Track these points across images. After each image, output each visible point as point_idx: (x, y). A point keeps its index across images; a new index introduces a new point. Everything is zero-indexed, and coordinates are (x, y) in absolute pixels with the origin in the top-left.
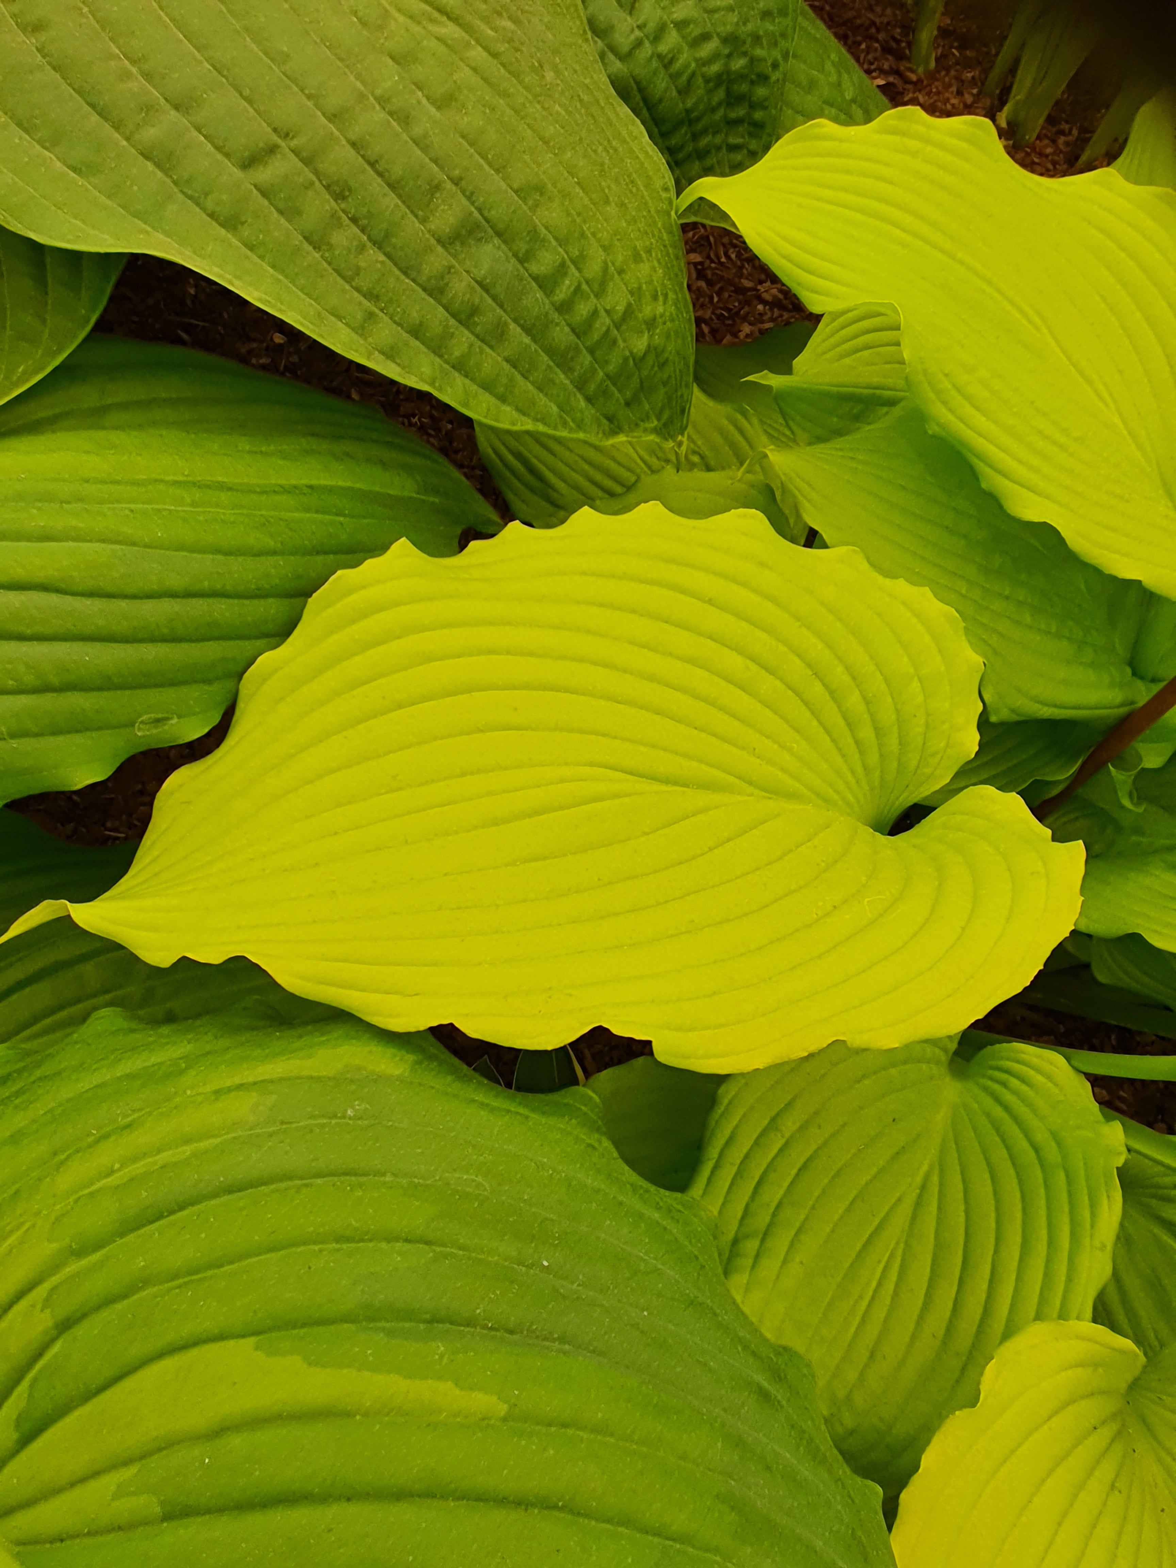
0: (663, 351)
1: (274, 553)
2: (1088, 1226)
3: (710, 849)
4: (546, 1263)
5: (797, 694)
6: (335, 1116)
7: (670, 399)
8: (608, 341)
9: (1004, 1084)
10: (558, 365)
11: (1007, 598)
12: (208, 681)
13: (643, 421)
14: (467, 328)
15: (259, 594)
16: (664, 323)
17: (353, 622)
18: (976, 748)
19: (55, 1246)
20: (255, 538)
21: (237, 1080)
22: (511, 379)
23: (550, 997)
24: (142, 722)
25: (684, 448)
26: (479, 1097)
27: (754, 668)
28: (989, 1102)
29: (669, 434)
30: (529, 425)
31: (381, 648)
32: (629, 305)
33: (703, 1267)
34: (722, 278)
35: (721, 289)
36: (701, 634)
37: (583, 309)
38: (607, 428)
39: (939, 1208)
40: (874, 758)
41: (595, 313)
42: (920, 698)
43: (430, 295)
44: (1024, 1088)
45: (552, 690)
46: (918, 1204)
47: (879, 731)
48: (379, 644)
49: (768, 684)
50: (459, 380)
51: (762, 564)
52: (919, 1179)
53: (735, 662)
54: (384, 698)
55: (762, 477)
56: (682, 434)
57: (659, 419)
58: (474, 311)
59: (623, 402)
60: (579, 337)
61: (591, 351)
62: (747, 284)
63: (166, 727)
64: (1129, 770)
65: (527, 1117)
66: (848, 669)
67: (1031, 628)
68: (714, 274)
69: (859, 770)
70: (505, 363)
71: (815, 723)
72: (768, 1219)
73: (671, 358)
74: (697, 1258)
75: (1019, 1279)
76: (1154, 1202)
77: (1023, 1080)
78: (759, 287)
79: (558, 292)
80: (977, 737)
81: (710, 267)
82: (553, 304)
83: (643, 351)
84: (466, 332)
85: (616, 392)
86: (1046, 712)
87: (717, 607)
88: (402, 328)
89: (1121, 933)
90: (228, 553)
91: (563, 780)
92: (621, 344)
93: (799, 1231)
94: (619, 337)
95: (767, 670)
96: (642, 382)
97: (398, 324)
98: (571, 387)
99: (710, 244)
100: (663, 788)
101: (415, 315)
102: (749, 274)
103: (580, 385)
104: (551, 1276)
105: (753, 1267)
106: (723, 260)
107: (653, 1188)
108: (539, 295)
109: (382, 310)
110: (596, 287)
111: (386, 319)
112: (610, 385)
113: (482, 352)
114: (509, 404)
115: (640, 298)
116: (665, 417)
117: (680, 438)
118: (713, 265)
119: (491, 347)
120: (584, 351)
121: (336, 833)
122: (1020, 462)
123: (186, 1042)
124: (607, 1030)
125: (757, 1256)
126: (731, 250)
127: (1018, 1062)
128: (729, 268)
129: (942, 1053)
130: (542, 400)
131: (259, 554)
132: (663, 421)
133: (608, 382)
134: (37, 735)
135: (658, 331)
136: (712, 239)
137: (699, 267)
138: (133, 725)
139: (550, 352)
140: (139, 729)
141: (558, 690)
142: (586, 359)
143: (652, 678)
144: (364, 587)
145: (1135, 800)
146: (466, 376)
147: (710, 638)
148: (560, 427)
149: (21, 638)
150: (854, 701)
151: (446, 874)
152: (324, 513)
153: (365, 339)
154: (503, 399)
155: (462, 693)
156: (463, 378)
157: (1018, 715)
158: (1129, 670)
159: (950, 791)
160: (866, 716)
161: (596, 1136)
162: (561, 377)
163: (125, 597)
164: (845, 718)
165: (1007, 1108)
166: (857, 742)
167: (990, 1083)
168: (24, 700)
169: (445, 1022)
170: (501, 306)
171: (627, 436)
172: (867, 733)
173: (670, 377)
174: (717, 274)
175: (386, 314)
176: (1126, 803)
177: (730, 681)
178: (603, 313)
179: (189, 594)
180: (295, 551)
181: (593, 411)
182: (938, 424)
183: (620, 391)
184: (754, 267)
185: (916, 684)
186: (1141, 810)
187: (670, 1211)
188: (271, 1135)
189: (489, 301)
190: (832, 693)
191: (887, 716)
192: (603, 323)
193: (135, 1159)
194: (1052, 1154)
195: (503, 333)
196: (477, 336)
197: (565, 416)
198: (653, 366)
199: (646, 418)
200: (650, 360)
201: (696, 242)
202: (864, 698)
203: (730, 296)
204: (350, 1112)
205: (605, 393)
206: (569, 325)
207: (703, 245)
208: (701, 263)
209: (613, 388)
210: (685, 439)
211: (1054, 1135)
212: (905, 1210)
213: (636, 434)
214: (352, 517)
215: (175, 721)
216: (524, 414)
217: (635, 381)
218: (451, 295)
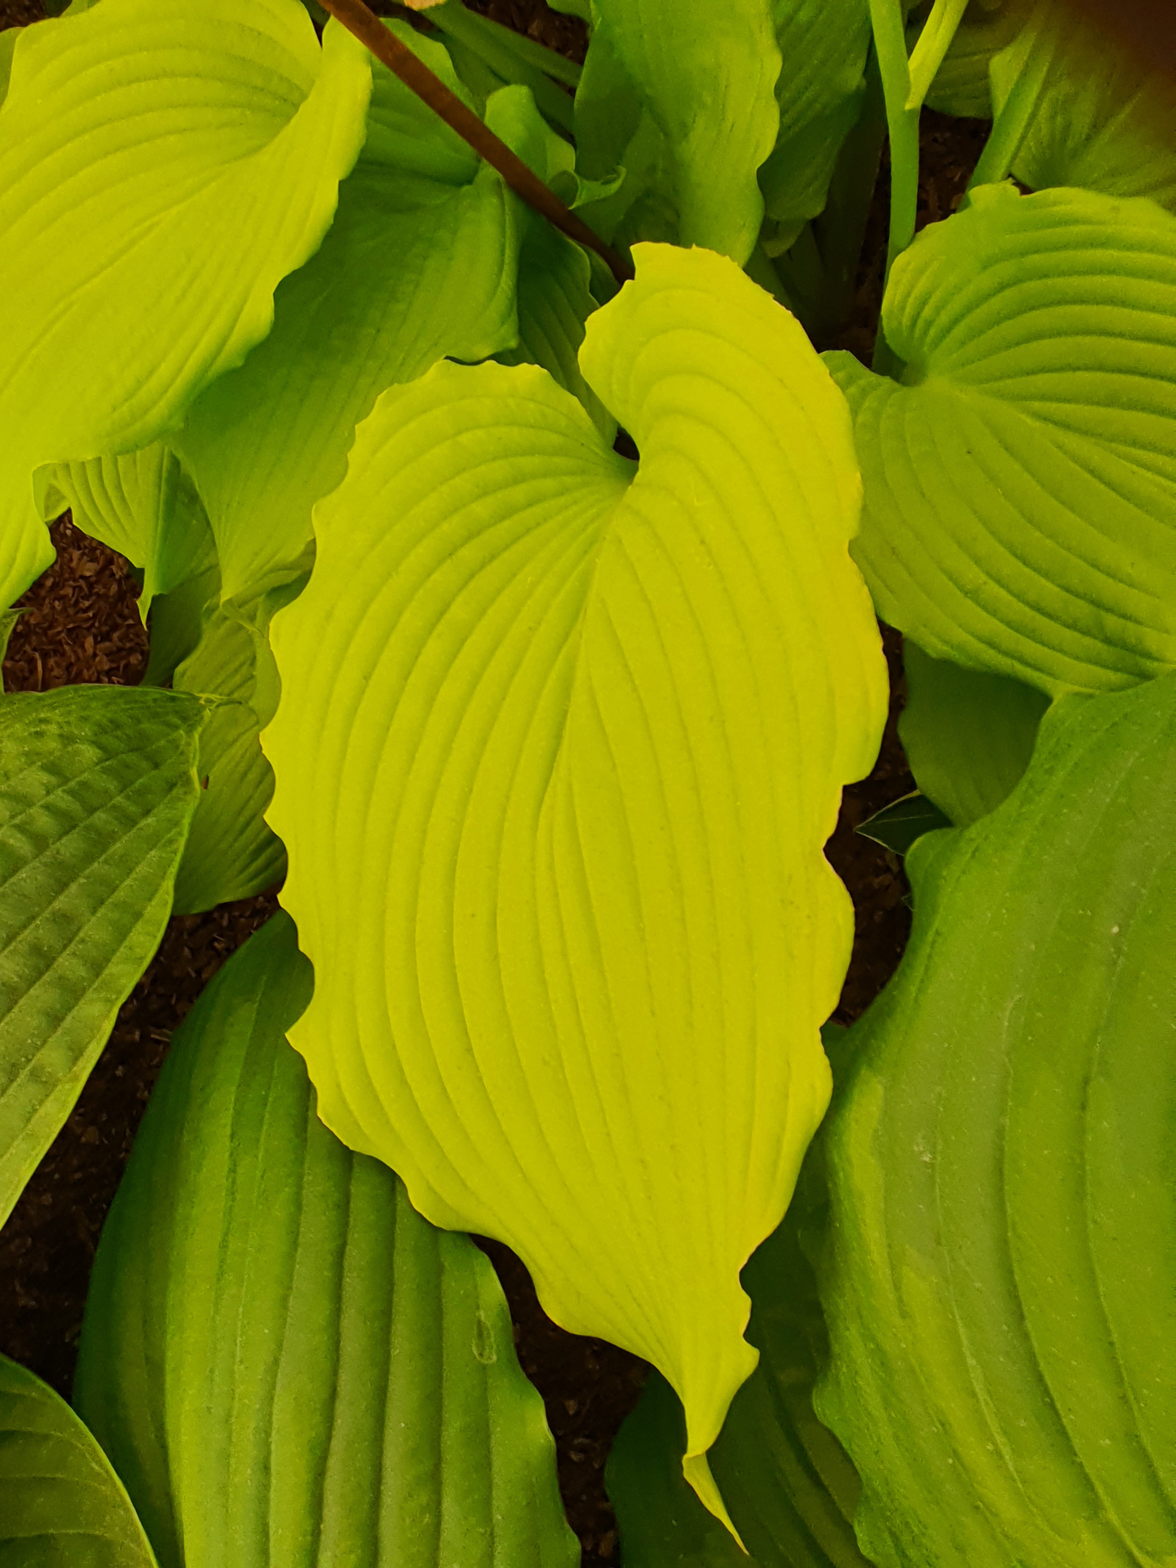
0: (100, 725)
1: (300, 1187)
2: (1090, 228)
3: (635, 689)
4: (1115, 930)
5: (472, 576)
6: (932, 1177)
7: (155, 715)
8: (78, 794)
9: (929, 324)
10: (104, 851)
11: (378, 331)
12: (439, 1270)
13: (177, 747)
14: (54, 959)
15: (344, 1206)
16: (68, 723)
17: (376, 1098)
18: (537, 366)
19: (1085, 1536)
20: (280, 1211)
21: (888, 1286)
22: (116, 905)
23: (792, 903)
24: (481, 1355)
25: (212, 697)
26: (913, 989)
27: (440, 627)
28: (948, 341)
29: (196, 715)
30: (169, 884)
31: (406, 1069)
32: (44, 768)
33: (1126, 716)
34: (109, 615)
35: (121, 616)
36: (402, 689)
37: (44, 822)
38: (181, 791)
39: (1069, 401)
40: (548, 484)
41: (47, 807)
42: (480, 433)
43: (16, 1003)
44: (933, 301)
45: (454, 870)
46: (1065, 425)
47: (517, 480)
48: (401, 1071)
49: (458, 611)
50: (112, 969)
51: (329, 616)
52: (1037, 424)
53: (434, 649)
54: (459, 1068)
55: (261, 599)
56: (199, 698)
57: (176, 728)
58: (36, 950)
59: (154, 772)
60: (74, 827)
61: (92, 811)
62: (114, 588)
63: (489, 1324)
64: (576, 184)
65: (938, 933)
66: (445, 516)
67: (410, 304)
68: (105, 623)
69: (562, 500)
70: (99, 914)
71: (505, 555)
72: (1081, 603)
73: (109, 715)
74: (1115, 724)
75: (1153, 309)
76: (1070, 144)
77: (924, 303)
78: (117, 577)
79: (22, 852)
80: (524, 366)
81: (98, 628)
82: (36, 856)
83: (97, 750)
84: (60, 960)
85: (141, 780)
86: (507, 282)
87: (374, 669)
88: (49, 1037)
89: (758, 191)
90: (295, 1244)
91: (551, 867)
92: (86, 776)
93: (1095, 566)
94: (78, 779)
95: (442, 613)
96: (132, 750)
97: (44, 1042)
98: (131, 834)
99: (73, 628)
100: (565, 743)
101: (34, 1021)
102: (104, 588)
103: (130, 822)
104: (1132, 922)
105: (1137, 622)
106: (91, 614)
107: (1029, 775)
108: (23, 874)
109: (29, 1061)
110: (20, 807)
111: (39, 1056)
112: (133, 788)
113: (83, 941)
114: (145, 908)
115: (38, 754)
116: (176, 720)
117: (202, 702)
118: (97, 624)
119: (79, 929)
120: (91, 820)
121: (608, 1135)
122: (208, 325)
123: (847, 1333)
124: (830, 841)
125: (1125, 616)
126: (81, 605)
127: (903, 309)
128: (100, 608)
129: (896, 395)
130: (142, 869)
131: (299, 1207)
132: (179, 722)
133: (128, 791)
134: (490, 1487)
135: (76, 732)
136: (71, 626)
137: (99, 639)
138: (484, 1368)
139: (89, 858)
140: (489, 1358)
141: (455, 862)
142: (100, 817)
143: (447, 749)
144: (338, 1086)
145: (615, 176)
146: (108, 960)
147: (406, 678)
148: (174, 847)
149: (376, 1503)
150: (481, 509)
151: (653, 1014)
152: (261, 1121)
153: (58, 1080)
154: (138, 916)
155: (455, 976)
156: (110, 964)
157: (509, 315)
158: (466, 188)
159: (588, 397)
160: (499, 495)
161: (962, 844)
162: (117, 847)
163: (335, 1372)
164: (502, 518)
165: (955, 321)
166: (530, 505)
167: (928, 340)
168: (449, 1504)
169: (818, 1036)
170: (33, 918)
171: (192, 767)
172: (518, 493)
173: (131, 717)
174: (106, 620)
175: (33, 1056)
176: (615, 186)
177: (455, 656)
178: (51, 798)
179: (337, 1297)
180: (300, 1161)
181: (161, 807)
182: (171, 417)
183: (140, 776)
184: (97, 582)
185: (465, 438)
186: (623, 170)
187: (1056, 756)
188: (953, 1260)
189: (27, 932)
190: (470, 537)
191: (499, 469)
192: (61, 798)
193: (983, 1424)
194: (1006, 269)
195: (64, 916)
196: (65, 947)
197: (163, 841)
198: (117, 737)
199: (175, 745)
200: (109, 740)
201: (75, 643)
202: (478, 497)
203: (127, 607)
204: (927, 1158)
205: (142, 792)
206: (60, 838)
207: (77, 635)
208: (95, 637)
209: (137, 785)
210: (204, 696)
211: (986, 265)
212: (1072, 441)
213: (191, 755)
214: (269, 1088)
215: (482, 1314)
216: (156, 890)
217: (132, 758)
218: (16, 979)
